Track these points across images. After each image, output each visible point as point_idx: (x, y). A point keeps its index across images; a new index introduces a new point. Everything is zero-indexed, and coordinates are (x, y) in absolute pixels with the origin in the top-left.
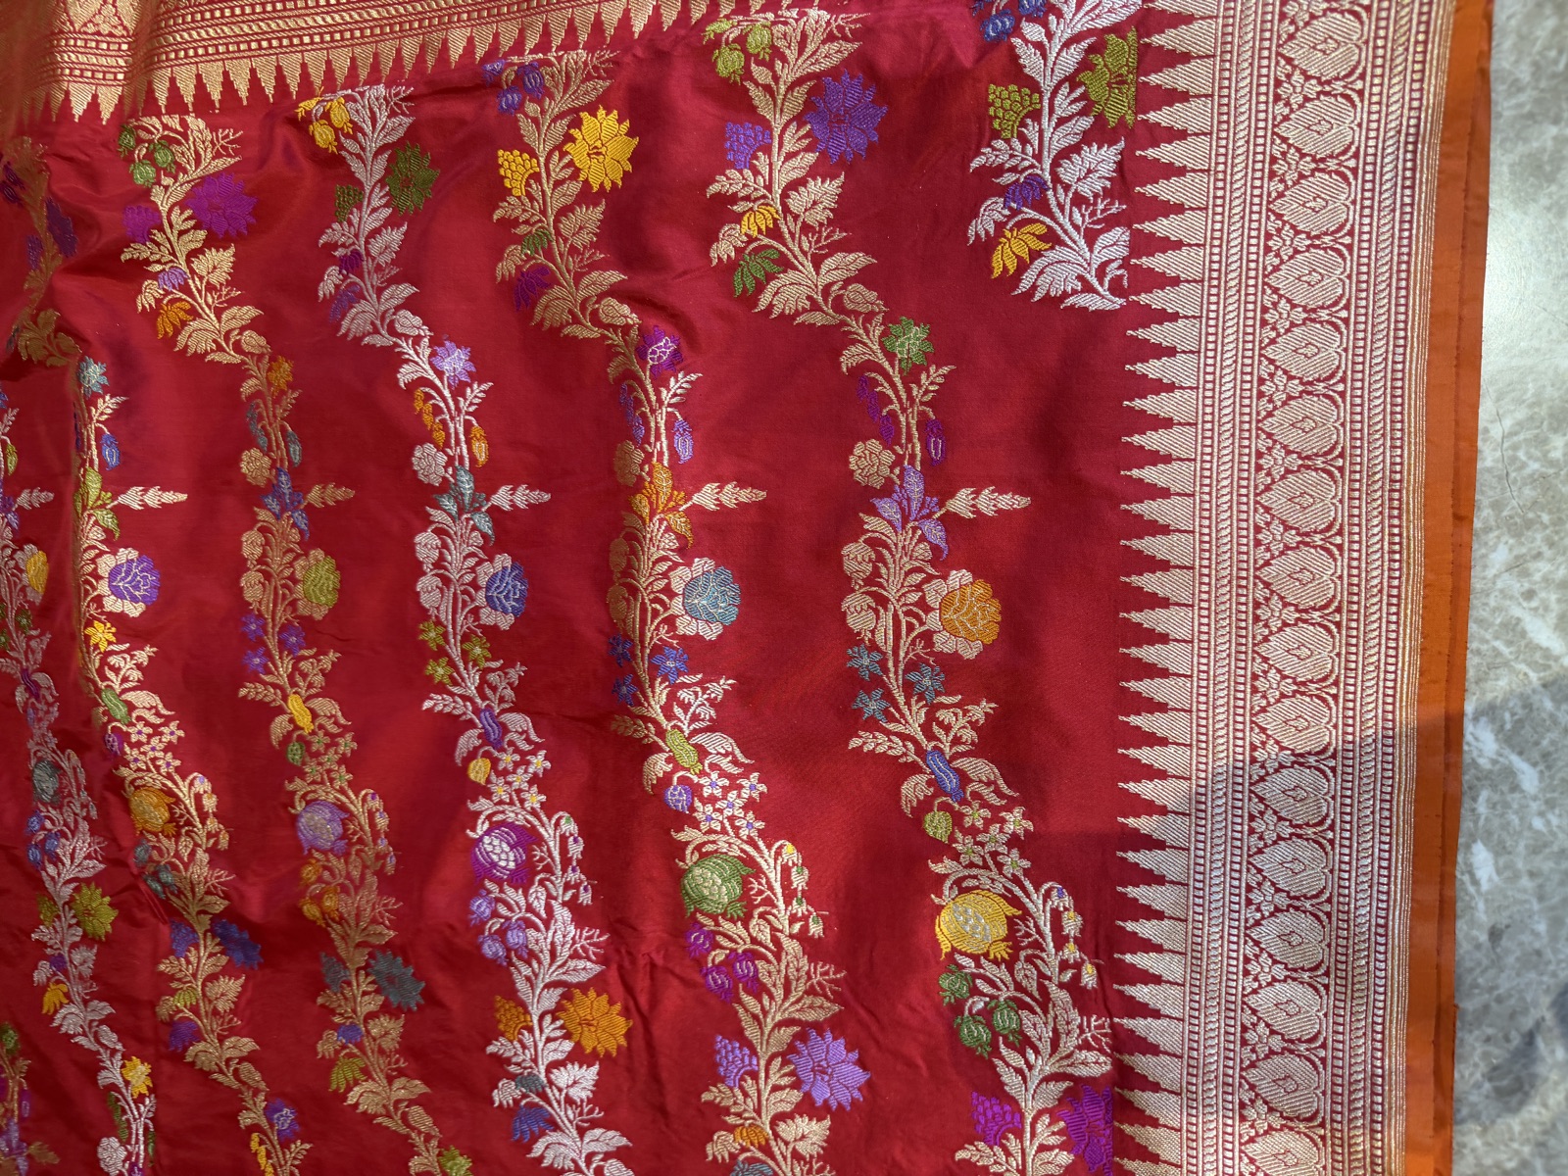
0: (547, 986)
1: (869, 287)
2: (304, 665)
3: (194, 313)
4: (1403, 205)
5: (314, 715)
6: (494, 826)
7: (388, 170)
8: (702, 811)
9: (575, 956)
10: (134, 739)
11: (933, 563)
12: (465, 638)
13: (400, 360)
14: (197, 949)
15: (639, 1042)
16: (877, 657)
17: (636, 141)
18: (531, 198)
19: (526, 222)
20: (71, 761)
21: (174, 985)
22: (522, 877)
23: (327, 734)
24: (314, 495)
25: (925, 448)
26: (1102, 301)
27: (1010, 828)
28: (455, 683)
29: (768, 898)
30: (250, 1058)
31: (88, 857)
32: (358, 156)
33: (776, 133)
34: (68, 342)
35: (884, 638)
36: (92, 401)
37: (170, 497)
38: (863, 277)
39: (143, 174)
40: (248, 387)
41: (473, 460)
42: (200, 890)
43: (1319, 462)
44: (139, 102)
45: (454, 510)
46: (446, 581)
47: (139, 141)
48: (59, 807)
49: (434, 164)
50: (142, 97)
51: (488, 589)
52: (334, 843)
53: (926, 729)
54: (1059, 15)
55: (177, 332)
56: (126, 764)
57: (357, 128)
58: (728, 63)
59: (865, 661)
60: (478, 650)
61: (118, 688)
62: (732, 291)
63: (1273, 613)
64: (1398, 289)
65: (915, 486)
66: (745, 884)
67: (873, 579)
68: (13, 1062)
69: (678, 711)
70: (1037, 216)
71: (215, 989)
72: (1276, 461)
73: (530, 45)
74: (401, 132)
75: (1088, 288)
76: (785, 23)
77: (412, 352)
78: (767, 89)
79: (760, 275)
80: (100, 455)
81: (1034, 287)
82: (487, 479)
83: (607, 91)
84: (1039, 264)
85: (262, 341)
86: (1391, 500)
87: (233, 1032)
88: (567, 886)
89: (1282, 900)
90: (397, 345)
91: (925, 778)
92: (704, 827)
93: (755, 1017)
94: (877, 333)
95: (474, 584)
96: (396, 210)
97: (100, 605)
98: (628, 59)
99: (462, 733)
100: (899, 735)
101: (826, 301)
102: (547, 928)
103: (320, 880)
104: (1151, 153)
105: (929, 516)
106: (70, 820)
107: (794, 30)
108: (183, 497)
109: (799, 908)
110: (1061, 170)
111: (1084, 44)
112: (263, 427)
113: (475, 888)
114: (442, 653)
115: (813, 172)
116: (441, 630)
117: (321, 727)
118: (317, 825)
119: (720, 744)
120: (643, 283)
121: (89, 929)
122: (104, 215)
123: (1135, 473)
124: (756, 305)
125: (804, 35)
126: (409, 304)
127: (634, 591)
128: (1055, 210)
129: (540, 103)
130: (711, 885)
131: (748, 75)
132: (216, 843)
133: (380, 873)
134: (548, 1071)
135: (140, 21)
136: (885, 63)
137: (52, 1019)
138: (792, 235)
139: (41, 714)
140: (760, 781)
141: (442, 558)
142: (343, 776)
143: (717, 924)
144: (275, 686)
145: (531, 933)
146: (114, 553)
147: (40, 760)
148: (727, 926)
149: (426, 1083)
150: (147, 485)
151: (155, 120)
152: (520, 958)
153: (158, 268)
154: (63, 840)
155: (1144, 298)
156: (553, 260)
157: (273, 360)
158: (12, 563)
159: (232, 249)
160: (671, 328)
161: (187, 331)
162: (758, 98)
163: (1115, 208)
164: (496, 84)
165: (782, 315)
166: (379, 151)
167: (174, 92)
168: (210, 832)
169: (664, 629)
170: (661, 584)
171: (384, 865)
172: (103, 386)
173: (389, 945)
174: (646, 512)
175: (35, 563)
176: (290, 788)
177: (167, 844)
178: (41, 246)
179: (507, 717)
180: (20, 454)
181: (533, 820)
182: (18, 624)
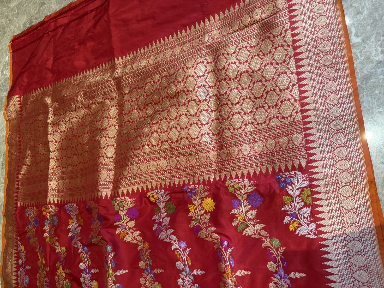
1: (266, 231)
3: (127, 233)
4: (367, 218)
7: (165, 206)
11: (288, 287)
13: (172, 245)
17: (215, 203)
18: (195, 213)
19: (195, 217)
24: (155, 271)
25: (282, 264)
26: (312, 236)
32: (159, 203)
33: (242, 202)
34: (103, 241)
36: (109, 254)
37: (125, 272)
38: (263, 229)
39: (117, 208)
40: (139, 248)
41: (188, 265)
43: (362, 268)
44: (115, 195)
45: (185, 275)
47: (116, 202)
49: (175, 205)
54: (294, 184)
55: (124, 237)
57: (159, 198)
58: (231, 190)
62: (237, 231)
65: (282, 272)
70: (297, 220)
72: (354, 268)
73: (191, 183)
74: (168, 199)
75: (309, 234)
76: (241, 183)
77: (174, 243)
78: (239, 194)
79: (243, 228)
80: (111, 265)
82: (192, 268)
83: (208, 194)
84: (299, 229)
85: (141, 238)
90: (171, 242)
94: (269, 241)
96: (167, 213)
98: (212, 189)
101: (257, 233)
104: (317, 209)
105: (286, 278)
107: (243, 184)
108: (127, 271)
110: (300, 212)
111: (300, 190)
112: (144, 257)
115: (251, 209)
120: (220, 230)
122: (110, 217)
123: (326, 270)
124: (243, 233)
125: (245, 185)
126: (173, 233)
128: (300, 219)
129: (195, 196)
131: (235, 192)
135: (114, 178)
136: (262, 191)
138: (248, 220)
141: (183, 285)
146: (115, 285)
150: (120, 270)
151: (119, 198)
155: (321, 236)
156: (201, 225)
157: (144, 242)
158: (90, 284)
159: (135, 221)
160: (227, 239)
161: (126, 237)
162: (238, 196)
163: (312, 219)
164: (186, 191)
165: (248, 236)
166: (163, 202)
167: (123, 193)
172: (111, 251)
174: (227, 278)
175: (95, 284)
178: (95, 220)
180: (91, 261)
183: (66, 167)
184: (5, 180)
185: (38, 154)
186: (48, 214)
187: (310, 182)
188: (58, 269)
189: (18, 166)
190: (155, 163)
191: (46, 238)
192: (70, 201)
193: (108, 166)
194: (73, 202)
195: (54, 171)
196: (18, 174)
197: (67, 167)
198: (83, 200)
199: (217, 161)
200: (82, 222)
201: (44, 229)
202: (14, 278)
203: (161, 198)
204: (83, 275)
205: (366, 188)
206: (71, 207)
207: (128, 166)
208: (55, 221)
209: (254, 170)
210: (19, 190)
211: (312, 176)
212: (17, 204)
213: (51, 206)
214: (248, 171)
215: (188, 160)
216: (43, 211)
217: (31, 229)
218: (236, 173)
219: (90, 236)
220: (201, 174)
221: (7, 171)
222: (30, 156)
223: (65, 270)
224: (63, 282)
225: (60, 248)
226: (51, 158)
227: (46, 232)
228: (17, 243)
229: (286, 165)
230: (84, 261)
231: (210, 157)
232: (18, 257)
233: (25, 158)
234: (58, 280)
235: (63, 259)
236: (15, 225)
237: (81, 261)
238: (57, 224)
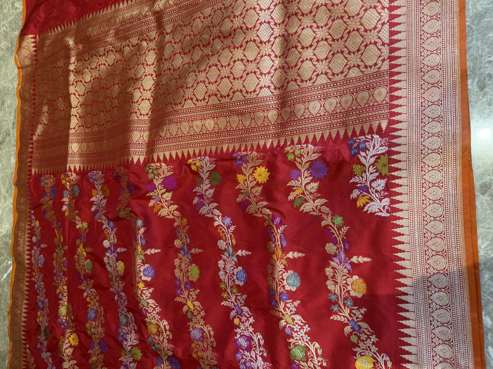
1: (327, 207)
2: (191, 293)
3: (162, 207)
5: (194, 306)
6: (241, 336)
7: (209, 176)
8: (294, 335)
10: (149, 311)
11: (348, 274)
12: (232, 287)
13: (215, 220)
14: (163, 364)
16: (336, 296)
17: (269, 173)
18: (245, 185)
19: (244, 189)
20: (130, 315)
22: (249, 349)
23: (197, 310)
24: (193, 251)
25: (344, 246)
26: (384, 214)
27: (372, 340)
28: (229, 298)
29: (312, 356)
31: (135, 339)
32: (202, 172)
33: (302, 173)
34: (132, 215)
35: (337, 291)
36: (139, 229)
37: (157, 251)
38: (325, 204)
39: (151, 176)
40: (176, 224)
41: (232, 244)
42: (166, 350)
43: (440, 253)
44: (149, 160)
45: (228, 256)
46: (226, 273)
47: (150, 169)
48: (127, 326)
49: (221, 175)
50: (151, 159)
51: (237, 275)
52: (199, 338)
53: (350, 314)
54: (369, 150)
55: (158, 211)
56: (147, 318)
57: (202, 166)
58: (290, 157)
59: (333, 297)
60: (235, 291)
61: (145, 299)
62: (294, 207)
63: (432, 289)
64: (455, 213)
65: (343, 255)
66: (306, 353)
67: (333, 277)
69: (287, 309)
70: (367, 194)
72: (430, 253)
73: (243, 149)
74: (213, 168)
75: (381, 211)
76: (304, 149)
77: (217, 219)
78: (300, 163)
80: (141, 242)
81: (368, 210)
82: (236, 248)
83: (263, 162)
84: (368, 205)
85: (179, 213)
86: (458, 263)
88: (260, 352)
89: (441, 359)
90: (214, 217)
91: (350, 327)
92: (295, 338)
94: (330, 218)
95: (233, 274)
96: (212, 185)
97: (141, 278)
98: (267, 155)
99: (231, 311)
100: (343, 316)
101: (317, 210)
102: (256, 362)
103: (196, 347)
104: (393, 181)
105: (347, 262)
106: (130, 330)
107: (306, 150)
108: (159, 251)
109: (320, 359)
110: (372, 184)
111: (375, 157)
112: (180, 235)
113: (237, 351)
114: (225, 291)
115: (312, 181)
116: (225, 285)
118: (195, 334)
119: (298, 318)
120: (272, 205)
121: (135, 359)
122: (142, 186)
123: (396, 254)
124: (299, 210)
125: (308, 152)
126: (216, 208)
127: (274, 278)
128: (371, 193)
129: (246, 164)
130: (298, 353)
131: (295, 160)
132: (169, 337)
133: (212, 346)
135: (149, 141)
136: (328, 159)
138: (307, 194)
139: (122, 303)
140: (308, 327)
141: (225, 267)
142: (202, 322)
143: (300, 363)
144: (184, 298)
145: (252, 363)
146: (144, 265)
147: (122, 314)
148: (302, 363)
150: (151, 248)
151: (154, 164)
153: (154, 197)
154: (128, 335)
155: (394, 214)
156: (250, 199)
157: (182, 218)
158: (115, 265)
159: (172, 192)
160: (280, 215)
161: (161, 211)
162: (298, 165)
163: (386, 193)
164: (235, 159)
165: (306, 212)
166: (207, 172)
167: (158, 158)
168: (167, 334)
169: (282, 288)
170: (281, 277)
171: (213, 344)
172: (142, 226)
173: (215, 365)
174: (276, 259)
175: (121, 266)
176: (189, 324)
177: (157, 337)
178: (124, 190)
179: (243, 308)
180: (118, 239)
181: (251, 335)
182: (116, 280)
183: (90, 127)
184: (17, 142)
185: (57, 110)
186: (68, 184)
187: (389, 148)
188: (79, 248)
189: (32, 126)
190: (199, 123)
191: (65, 212)
192: (94, 167)
193: (141, 125)
194: (98, 169)
195: (76, 131)
196: (32, 135)
197: (92, 127)
198: (110, 167)
199: (276, 123)
200: (108, 194)
201: (62, 200)
202: (27, 257)
203: (205, 167)
204: (107, 254)
205: (458, 156)
206: (95, 175)
207: (166, 125)
208: (76, 192)
209: (322, 134)
210: (33, 155)
211: (393, 141)
212: (30, 171)
213: (71, 174)
214: (314, 135)
215: (241, 120)
216: (62, 179)
217: (47, 201)
218: (299, 138)
219: (117, 209)
220: (255, 138)
221: (19, 131)
222: (47, 112)
223: (87, 248)
224: (83, 262)
225: (81, 224)
226: (73, 115)
227: (65, 205)
228: (30, 217)
229: (362, 127)
230: (109, 239)
231: (269, 117)
232: (32, 234)
233: (41, 115)
234: (78, 260)
235: (84, 235)
236: (29, 196)
237: (105, 238)
238: (78, 196)
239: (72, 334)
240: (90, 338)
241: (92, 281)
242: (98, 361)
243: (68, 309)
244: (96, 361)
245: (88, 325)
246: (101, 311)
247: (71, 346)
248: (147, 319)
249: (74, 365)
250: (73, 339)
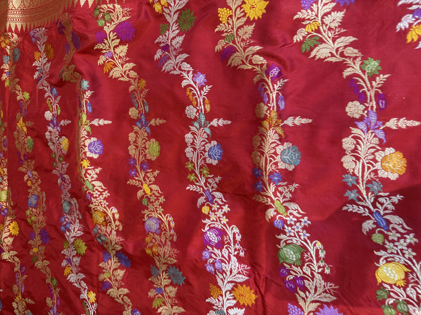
0: (229, 282)
1: (355, 48)
3: (115, 65)
5: (151, 190)
6: (211, 228)
7: (178, 18)
8: (287, 229)
9: (239, 273)
10: (95, 196)
11: (379, 145)
12: (201, 167)
13: (183, 79)
14: (111, 260)
15: (260, 303)
16: (355, 178)
17: (267, 2)
18: (229, 24)
19: (226, 32)
20: (74, 201)
21: (104, 271)
22: (220, 245)
23: (155, 196)
24: (152, 122)
25: (377, 104)
27: (408, 241)
28: (197, 182)
29: (310, 259)
30: (127, 295)
31: (79, 230)
32: (169, 14)
34: (77, 74)
35: (358, 171)
36: (84, 93)
37: (107, 122)
38: (352, 45)
39: (101, 23)
40: (131, 88)
41: (205, 110)
42: (113, 243)
44: (99, 1)
45: (198, 126)
46: (195, 149)
47: (100, 12)
48: (70, 215)
49: (194, 15)
51: (209, 152)
52: (156, 231)
53: (374, 204)
55: (110, 71)
56: (92, 203)
57: (169, 5)
59: (350, 180)
60: (205, 172)
61: (90, 180)
62: (301, 51)
65: (373, 118)
66: (302, 255)
67: (355, 150)
68: (55, 289)
69: (278, 194)
71: (116, 273)
74: (184, 5)
77: (186, 76)
79: (312, 45)
80: (86, 109)
82: (209, 117)
85: (136, 74)
87: (122, 286)
88: (235, 250)
90: (182, 74)
91: (372, 222)
92: (288, 235)
93: (303, 299)
94: (359, 64)
95: (204, 150)
96: (181, 30)
97: (86, 155)
99: (199, 197)
100: (362, 206)
101: (337, 54)
102: (229, 263)
103: (151, 242)
105: (378, 128)
106: (74, 219)
108: (110, 122)
109: (321, 264)
112: (137, 101)
113: (204, 248)
114: (193, 172)
115: (334, 9)
116: (193, 165)
117: (153, 194)
118: (151, 225)
119: (294, 206)
120: (269, 49)
121: (79, 252)
122: (90, 35)
124: (310, 55)
126: (186, 60)
127: (263, 153)
130: (290, 255)
132: (118, 229)
133: (171, 241)
134: (227, 309)
137: (67, 277)
138: (325, 31)
139: (65, 187)
140: (308, 220)
141: (194, 142)
142: (160, 210)
143: (291, 267)
144: (139, 181)
145: (223, 264)
146: (90, 139)
147: (65, 200)
148: (294, 268)
149: (184, 308)
150: (100, 118)
151: (105, 6)
152: (219, 272)
153: (105, 51)
154: (71, 225)
156: (236, 44)
157: (139, 79)
158: (58, 142)
159: (127, 46)
160: (278, 64)
161: (113, 71)
165: (320, 59)
166: (176, 12)
168: (116, 225)
169: (273, 166)
170: (273, 151)
171: (173, 238)
172: (88, 88)
173: (175, 264)
174: (268, 127)
175: (65, 142)
176: (143, 212)
177: (103, 228)
178: (69, 47)
179: (214, 193)
180: (61, 109)
181: (224, 227)
182: (59, 160)
186: (9, 47)
188: (18, 122)
191: (4, 82)
192: (38, 25)
194: (42, 26)
198: (54, 20)
201: (2, 67)
203: (173, 4)
204: (50, 128)
206: (38, 33)
208: (16, 55)
213: (12, 35)
216: (1, 42)
219: (61, 71)
223: (27, 122)
224: (24, 140)
225: (23, 94)
227: (5, 73)
230: (51, 109)
234: (18, 137)
235: (25, 107)
237: (48, 109)
238: (19, 60)
239: (12, 222)
240: (31, 227)
241: (33, 162)
242: (39, 253)
243: (8, 194)
244: (37, 253)
245: (28, 212)
246: (43, 197)
247: (11, 236)
248: (91, 206)
249: (14, 256)
250: (14, 228)
